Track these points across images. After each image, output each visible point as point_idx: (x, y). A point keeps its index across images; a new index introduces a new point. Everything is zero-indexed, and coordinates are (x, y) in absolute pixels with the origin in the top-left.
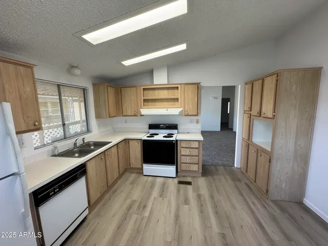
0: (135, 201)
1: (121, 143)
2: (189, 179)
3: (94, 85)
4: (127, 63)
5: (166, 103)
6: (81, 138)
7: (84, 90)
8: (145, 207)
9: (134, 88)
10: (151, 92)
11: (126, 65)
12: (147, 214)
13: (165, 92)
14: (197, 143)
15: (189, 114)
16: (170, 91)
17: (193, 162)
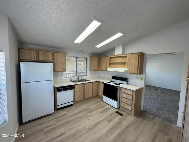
0: (90, 108)
1: (95, 83)
2: (123, 113)
3: (90, 57)
4: (98, 46)
5: (121, 65)
6: (81, 77)
7: (87, 59)
8: (91, 112)
9: (106, 57)
10: (114, 59)
11: (99, 47)
12: (89, 115)
13: (121, 59)
14: (132, 91)
15: (132, 73)
16: (123, 58)
17: (128, 103)
